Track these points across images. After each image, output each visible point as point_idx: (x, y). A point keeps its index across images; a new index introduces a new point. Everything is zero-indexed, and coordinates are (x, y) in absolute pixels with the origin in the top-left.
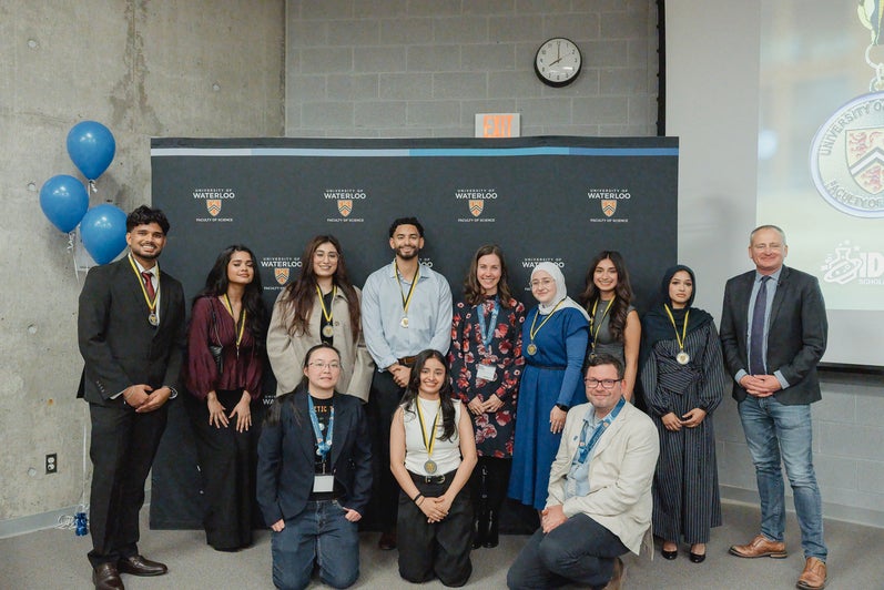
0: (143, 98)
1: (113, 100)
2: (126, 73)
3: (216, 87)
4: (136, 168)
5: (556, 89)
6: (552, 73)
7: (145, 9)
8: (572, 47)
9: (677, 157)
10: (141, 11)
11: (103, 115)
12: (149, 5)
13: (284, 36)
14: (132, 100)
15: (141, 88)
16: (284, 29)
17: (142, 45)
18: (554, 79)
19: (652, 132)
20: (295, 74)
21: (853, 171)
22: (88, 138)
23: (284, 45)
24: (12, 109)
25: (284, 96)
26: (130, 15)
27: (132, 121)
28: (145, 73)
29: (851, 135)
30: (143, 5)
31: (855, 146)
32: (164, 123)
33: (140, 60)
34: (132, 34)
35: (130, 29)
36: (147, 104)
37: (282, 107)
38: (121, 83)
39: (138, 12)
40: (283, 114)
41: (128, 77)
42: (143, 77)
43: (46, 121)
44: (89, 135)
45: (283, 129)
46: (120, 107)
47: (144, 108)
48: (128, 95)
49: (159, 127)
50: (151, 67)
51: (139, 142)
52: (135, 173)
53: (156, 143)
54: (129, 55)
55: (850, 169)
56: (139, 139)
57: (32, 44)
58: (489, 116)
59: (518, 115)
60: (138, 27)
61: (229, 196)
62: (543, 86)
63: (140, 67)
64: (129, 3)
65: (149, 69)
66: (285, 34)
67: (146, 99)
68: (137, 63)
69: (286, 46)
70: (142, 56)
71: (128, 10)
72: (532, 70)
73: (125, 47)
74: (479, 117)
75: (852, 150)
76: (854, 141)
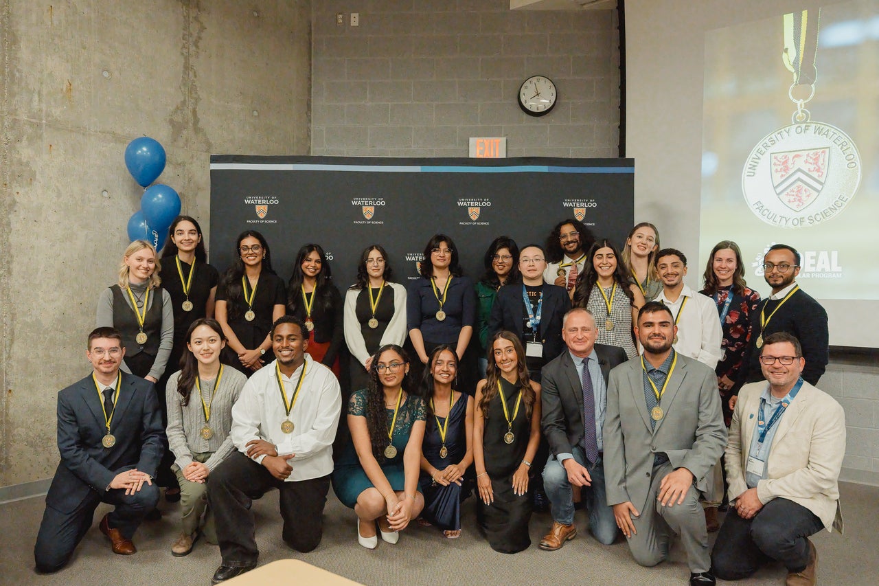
0: (196, 121)
1: (171, 122)
2: (182, 100)
3: (255, 113)
5: (535, 118)
6: (532, 105)
7: (197, 47)
8: (549, 84)
9: (634, 174)
10: (194, 48)
11: (162, 135)
12: (201, 44)
13: (310, 71)
14: (187, 123)
15: (194, 112)
16: (310, 65)
17: (195, 76)
18: (535, 110)
19: (613, 154)
20: (319, 103)
21: (779, 190)
22: (143, 151)
23: (310, 79)
24: (89, 129)
25: (310, 121)
26: (185, 51)
27: (187, 140)
28: (197, 100)
29: (775, 158)
30: (196, 44)
31: (779, 169)
32: (213, 142)
33: (193, 89)
34: (187, 67)
35: (186, 63)
36: (199, 126)
37: (309, 130)
38: (177, 108)
39: (193, 49)
40: (309, 136)
41: (184, 103)
42: (196, 103)
43: (117, 139)
44: (144, 149)
45: (310, 148)
46: (177, 128)
47: (197, 130)
48: (184, 118)
49: (209, 145)
50: (202, 94)
51: (192, 157)
53: (215, 159)
54: (185, 84)
55: (775, 188)
56: (193, 155)
57: (106, 74)
58: (480, 140)
59: (505, 138)
60: (192, 61)
61: (274, 202)
62: (525, 116)
63: (194, 95)
64: (184, 42)
65: (201, 97)
66: (311, 69)
67: (198, 121)
68: (191, 92)
69: (313, 80)
70: (195, 86)
71: (184, 47)
72: (516, 101)
73: (181, 78)
74: (472, 140)
75: (777, 171)
76: (779, 163)
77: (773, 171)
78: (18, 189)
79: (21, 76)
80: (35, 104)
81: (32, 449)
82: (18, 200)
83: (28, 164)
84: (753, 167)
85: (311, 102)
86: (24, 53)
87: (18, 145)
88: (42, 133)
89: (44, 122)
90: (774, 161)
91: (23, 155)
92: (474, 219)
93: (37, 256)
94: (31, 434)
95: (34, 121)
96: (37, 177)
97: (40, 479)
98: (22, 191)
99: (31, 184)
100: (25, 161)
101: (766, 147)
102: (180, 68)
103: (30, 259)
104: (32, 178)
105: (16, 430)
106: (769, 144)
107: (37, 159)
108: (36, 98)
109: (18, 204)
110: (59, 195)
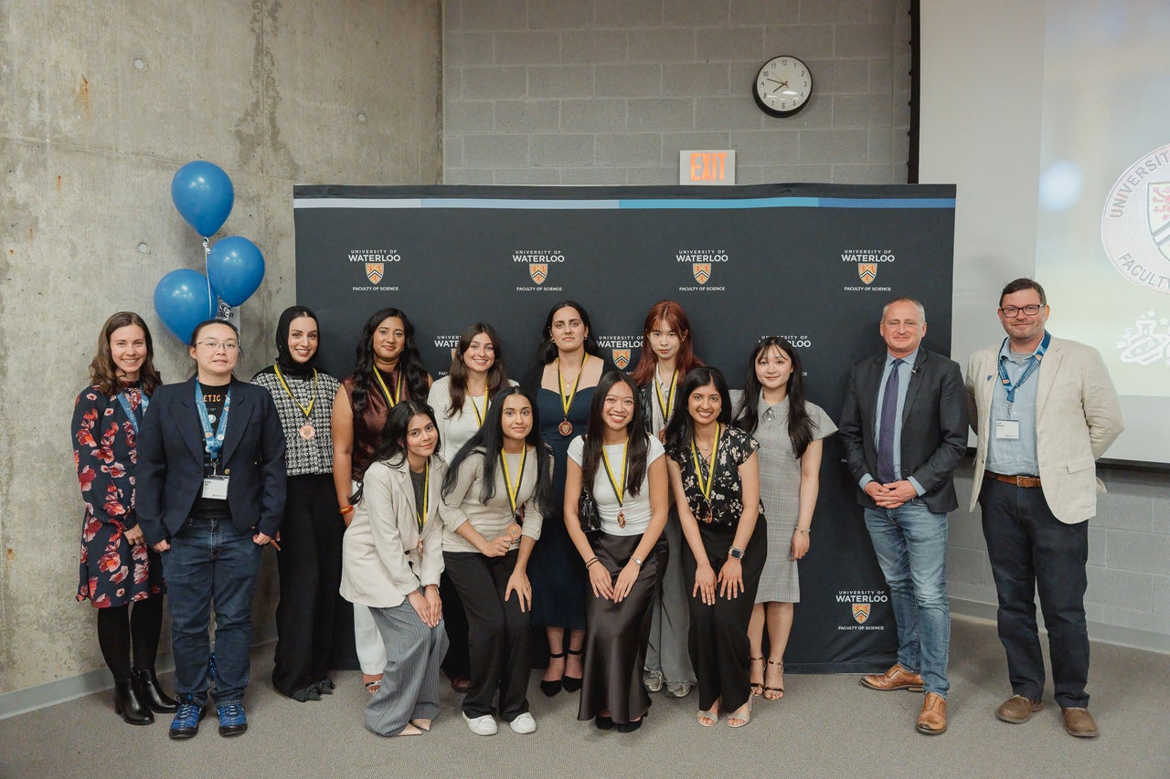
0: (276, 133)
1: (239, 134)
2: (254, 100)
3: (362, 118)
4: (268, 220)
5: (779, 119)
6: (772, 99)
7: (275, 19)
8: (801, 68)
9: (954, 209)
10: (270, 20)
11: (226, 156)
12: (281, 14)
13: (441, 52)
14: (262, 135)
15: (272, 120)
16: (440, 42)
17: (273, 64)
18: (769, 104)
19: (900, 179)
20: (455, 100)
21: (1159, 238)
22: (199, 184)
23: (440, 63)
24: (117, 150)
25: (441, 127)
26: (256, 25)
27: (262, 162)
28: (277, 100)
29: (1156, 190)
30: (272, 14)
31: (1160, 206)
32: (301, 164)
33: (270, 83)
34: (260, 50)
35: (258, 44)
36: (279, 139)
37: (439, 141)
38: (247, 114)
39: (268, 22)
40: (440, 150)
41: (256, 105)
42: (275, 105)
43: (160, 164)
44: (201, 180)
45: (441, 167)
46: (247, 144)
47: (277, 146)
48: (256, 129)
49: (295, 169)
50: (283, 92)
51: (271, 188)
52: (267, 226)
53: (300, 192)
54: (257, 77)
55: (1154, 234)
56: (271, 185)
57: (139, 64)
58: (698, 153)
59: (734, 151)
60: (267, 40)
61: (393, 258)
62: (763, 116)
63: (271, 93)
64: (256, 11)
65: (281, 95)
66: (441, 49)
67: (278, 132)
68: (266, 88)
69: (444, 65)
70: (272, 78)
71: (254, 19)
72: (751, 96)
73: (252, 68)
74: (684, 155)
75: (1157, 210)
76: (1161, 198)
77: (1151, 209)
78: (12, 246)
79: (12, 72)
80: (34, 114)
81: (46, 635)
82: (12, 262)
83: (25, 206)
84: (1120, 203)
85: (442, 98)
86: (15, 35)
87: (10, 177)
88: (46, 158)
89: (48, 140)
90: (1153, 194)
91: (17, 194)
92: (701, 282)
93: (44, 346)
94: (44, 613)
95: (31, 139)
96: (40, 226)
97: (59, 679)
98: (17, 249)
99: (31, 237)
100: (21, 202)
101: (1142, 173)
102: (251, 53)
103: (33, 352)
104: (33, 229)
105: (21, 608)
106: (1147, 170)
107: (39, 199)
108: (35, 104)
109: (12, 269)
110: (74, 253)
